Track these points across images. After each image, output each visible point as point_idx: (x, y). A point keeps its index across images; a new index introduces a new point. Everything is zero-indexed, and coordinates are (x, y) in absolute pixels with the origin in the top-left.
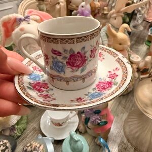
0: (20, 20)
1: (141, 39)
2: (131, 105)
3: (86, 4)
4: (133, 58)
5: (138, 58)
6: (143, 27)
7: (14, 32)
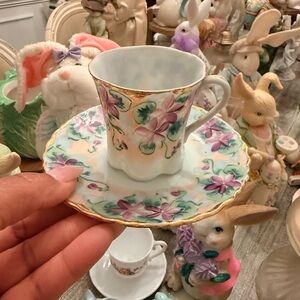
0: (61, 55)
1: (291, 97)
2: (271, 237)
3: (191, 26)
4: (282, 143)
5: (292, 143)
6: (295, 72)
7: (46, 79)
